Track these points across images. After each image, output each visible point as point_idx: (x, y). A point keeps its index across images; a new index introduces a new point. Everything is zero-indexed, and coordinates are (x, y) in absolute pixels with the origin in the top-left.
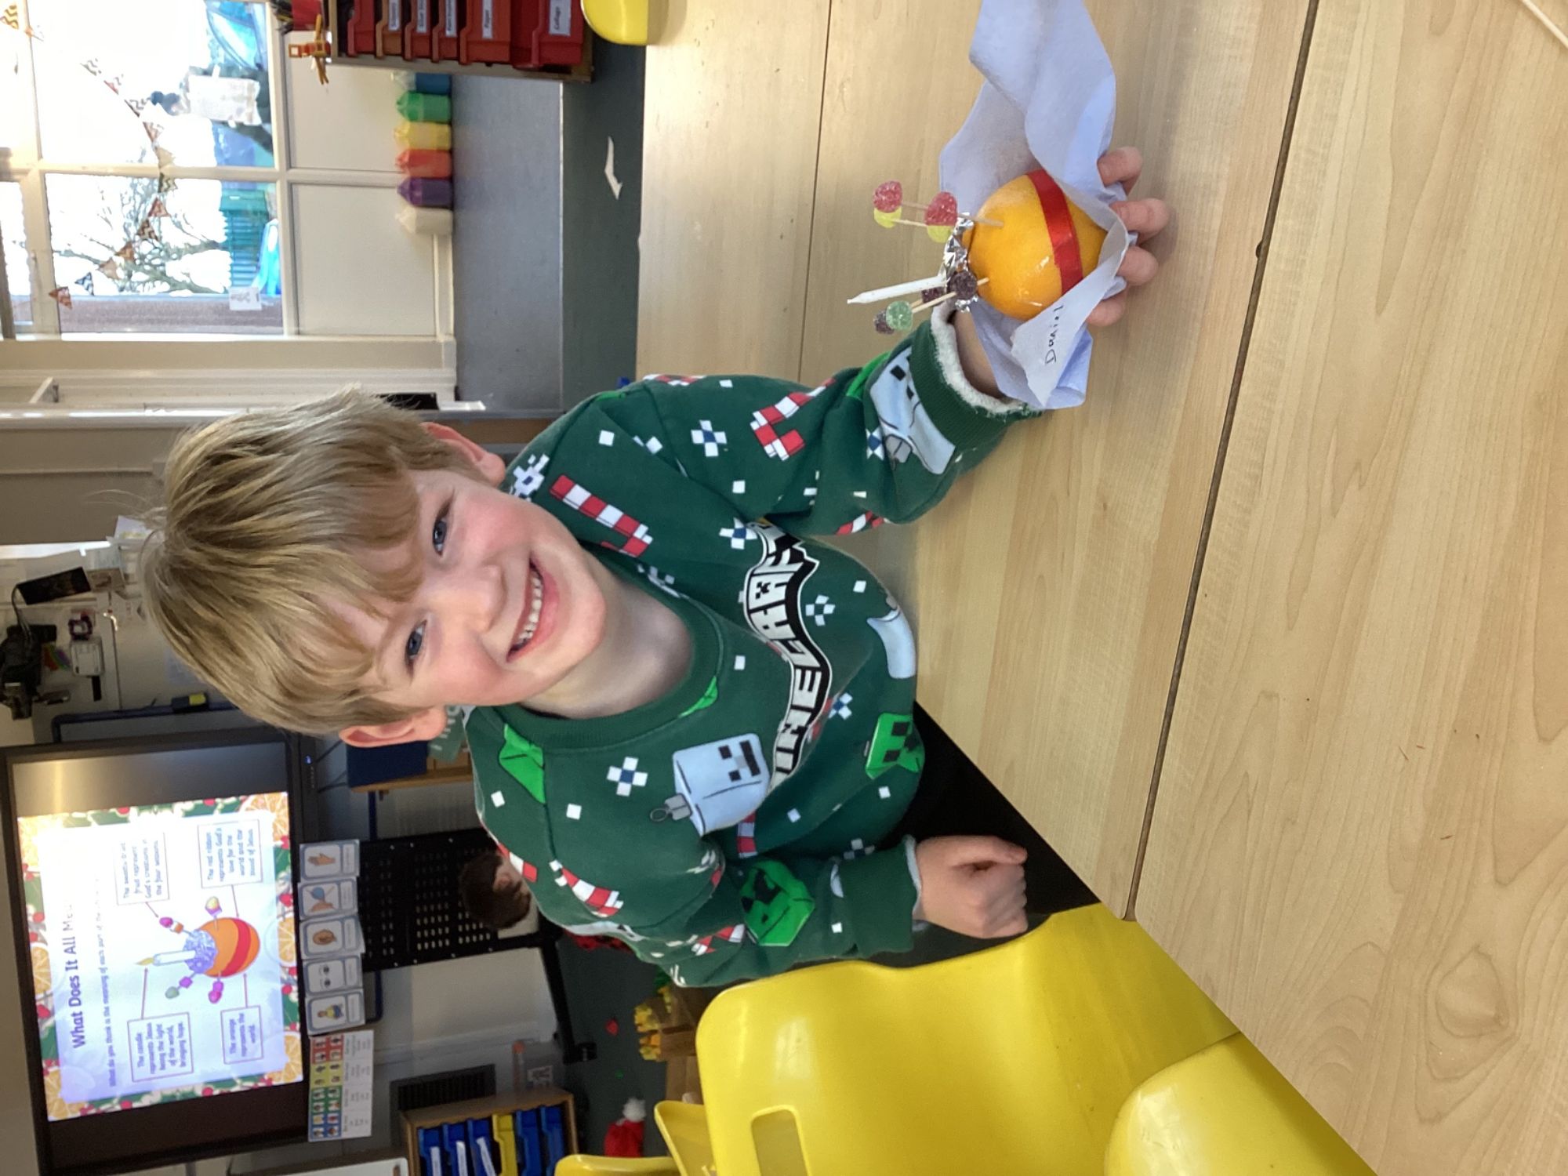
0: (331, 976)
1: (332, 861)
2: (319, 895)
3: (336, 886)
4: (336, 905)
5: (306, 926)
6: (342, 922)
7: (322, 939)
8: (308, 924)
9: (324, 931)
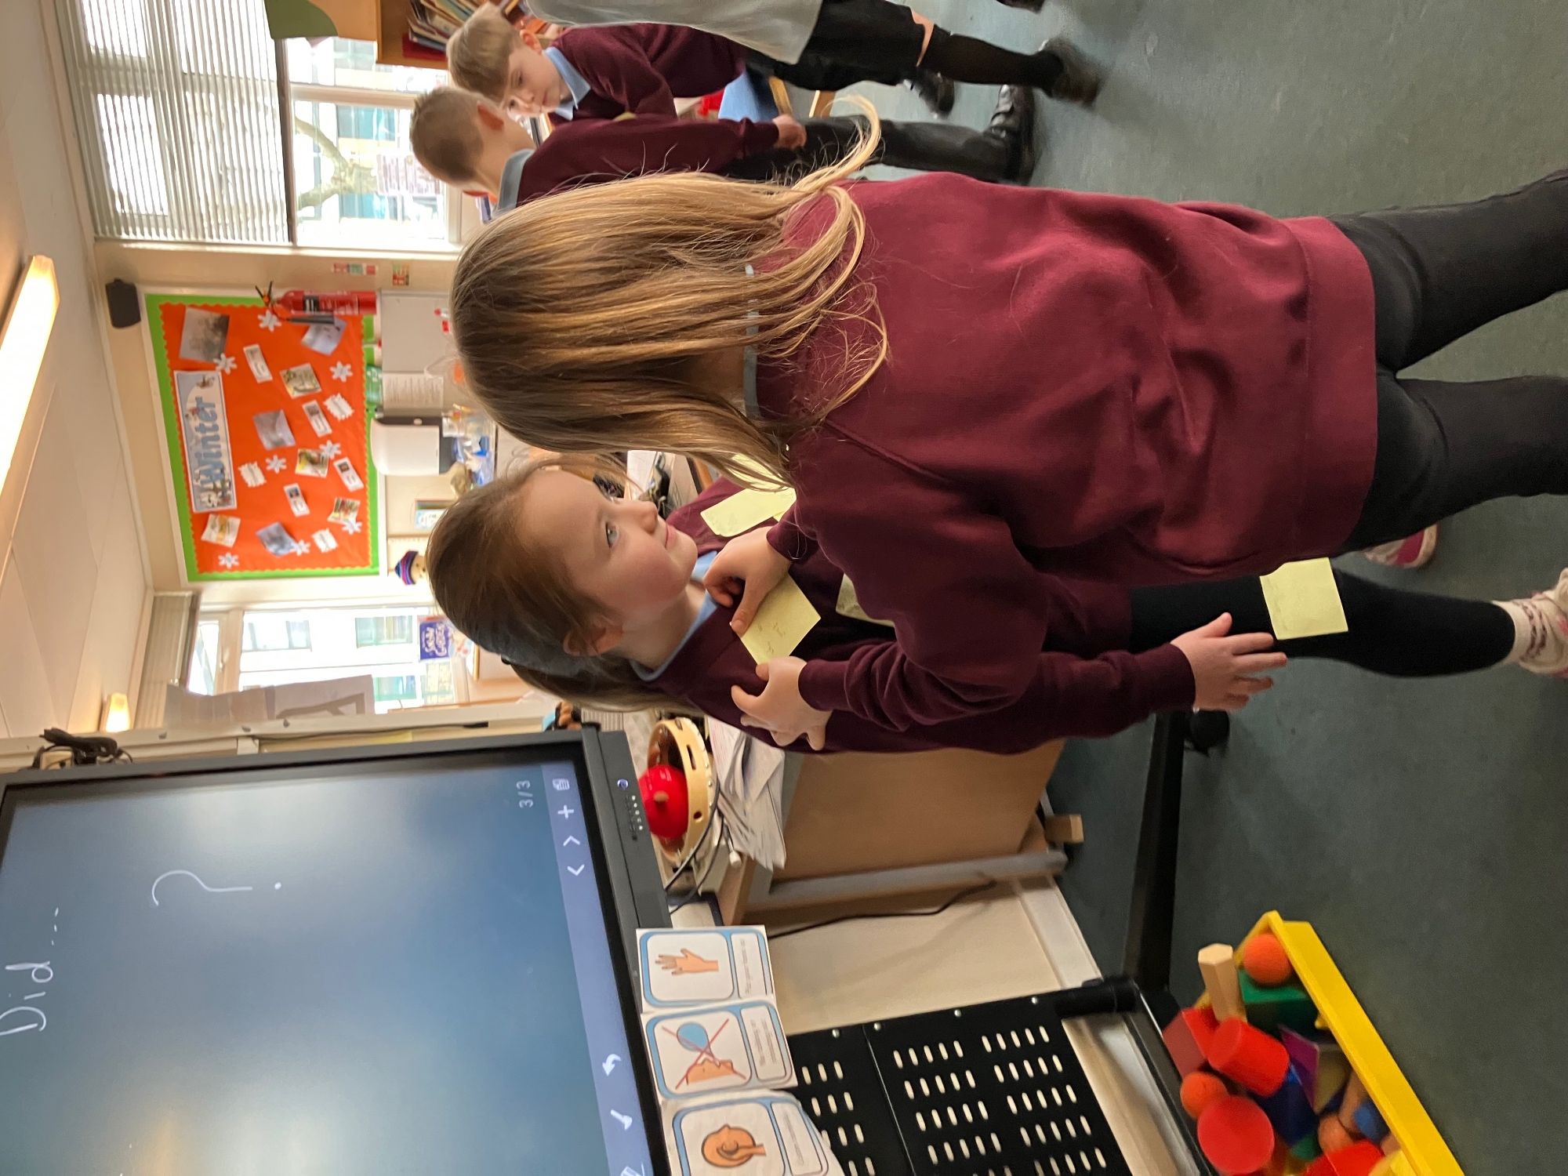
1: (712, 966)
2: (695, 1038)
3: (733, 1019)
4: (741, 1064)
5: (677, 1118)
6: (766, 1107)
7: (725, 1152)
8: (681, 1114)
9: (726, 1129)
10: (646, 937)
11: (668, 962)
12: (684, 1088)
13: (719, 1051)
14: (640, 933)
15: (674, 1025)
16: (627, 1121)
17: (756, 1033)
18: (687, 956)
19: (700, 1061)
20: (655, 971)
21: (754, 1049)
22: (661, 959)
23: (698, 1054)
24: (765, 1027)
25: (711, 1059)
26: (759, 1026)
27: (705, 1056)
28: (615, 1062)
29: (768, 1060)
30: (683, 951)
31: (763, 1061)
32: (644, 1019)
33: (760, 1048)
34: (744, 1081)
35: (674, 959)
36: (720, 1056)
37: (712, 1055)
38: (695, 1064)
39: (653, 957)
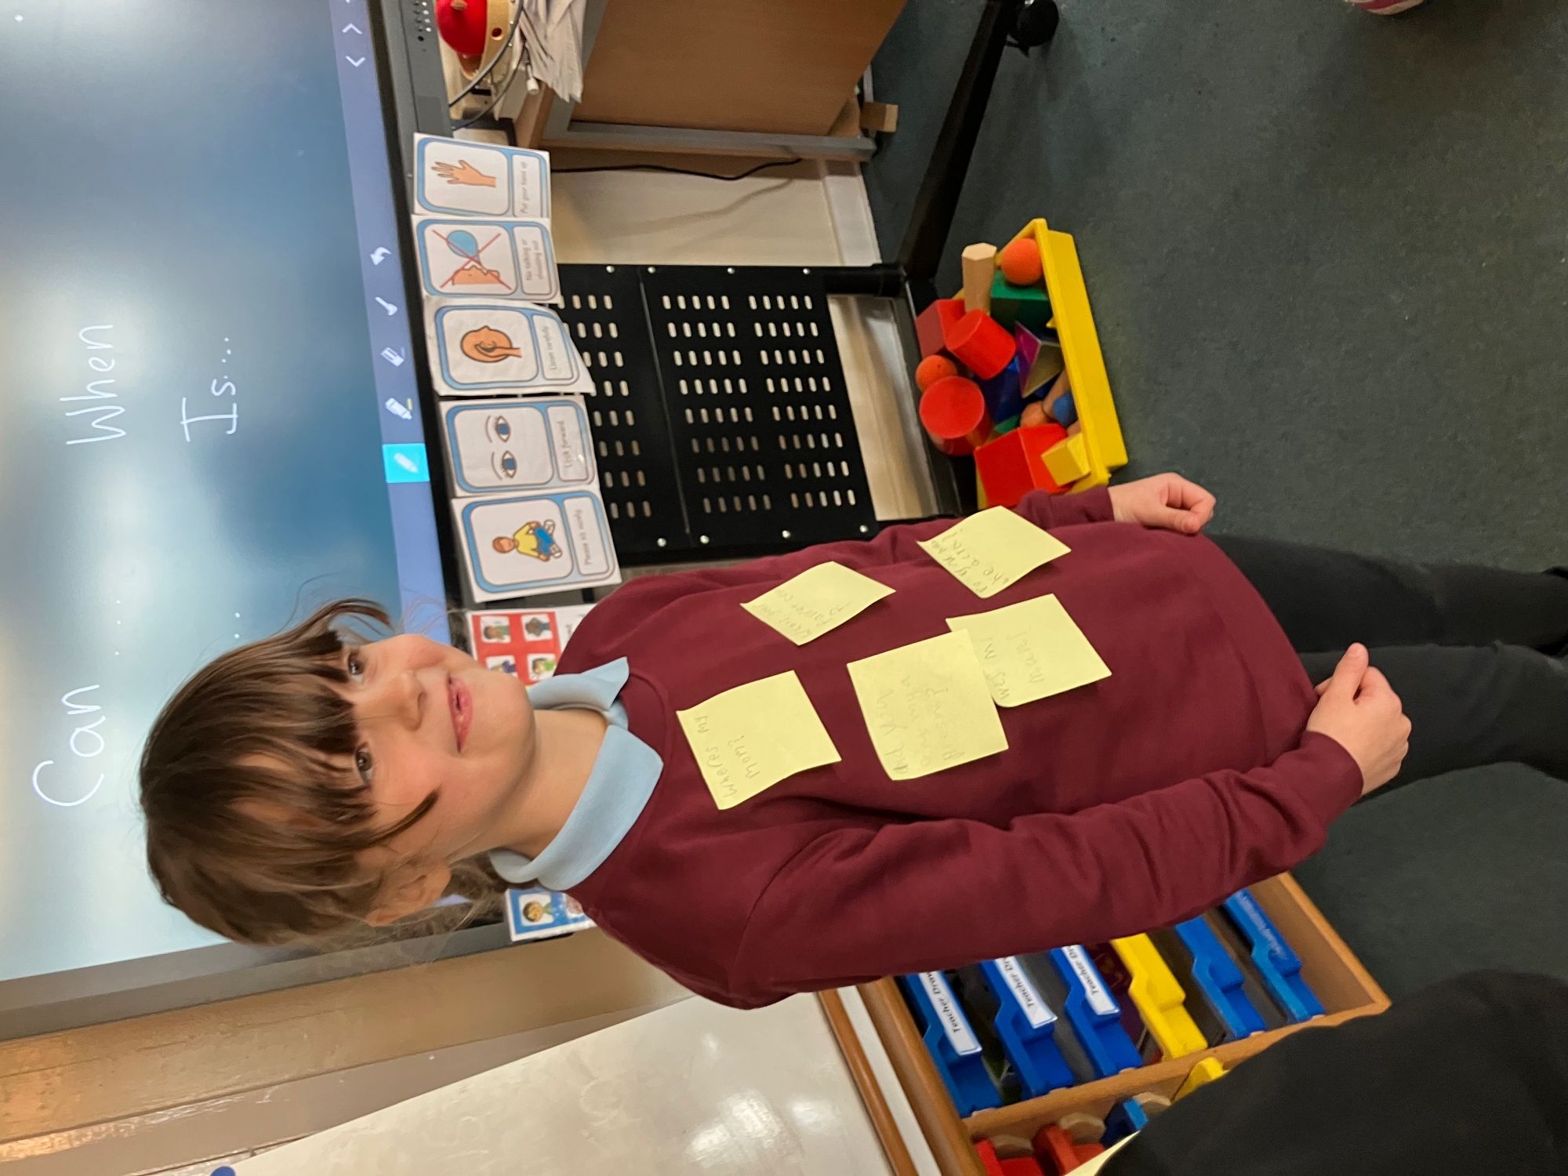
0: (513, 445)
1: (489, 181)
2: (464, 245)
3: (504, 233)
4: (508, 276)
5: (440, 312)
6: (527, 318)
7: (483, 349)
8: (445, 309)
9: (486, 329)
10: (423, 143)
11: (443, 169)
12: (449, 289)
13: (488, 260)
14: (418, 137)
15: (445, 230)
16: (392, 309)
17: (526, 250)
18: (464, 168)
19: (467, 267)
20: (430, 175)
21: (523, 265)
22: (436, 166)
23: (467, 260)
24: (536, 248)
25: (479, 266)
26: (530, 245)
27: (473, 263)
28: (384, 255)
29: (535, 278)
30: (461, 162)
31: (529, 277)
32: (415, 220)
33: (528, 265)
34: (509, 292)
35: (451, 168)
36: (487, 266)
37: (479, 263)
38: (463, 269)
39: (429, 163)
